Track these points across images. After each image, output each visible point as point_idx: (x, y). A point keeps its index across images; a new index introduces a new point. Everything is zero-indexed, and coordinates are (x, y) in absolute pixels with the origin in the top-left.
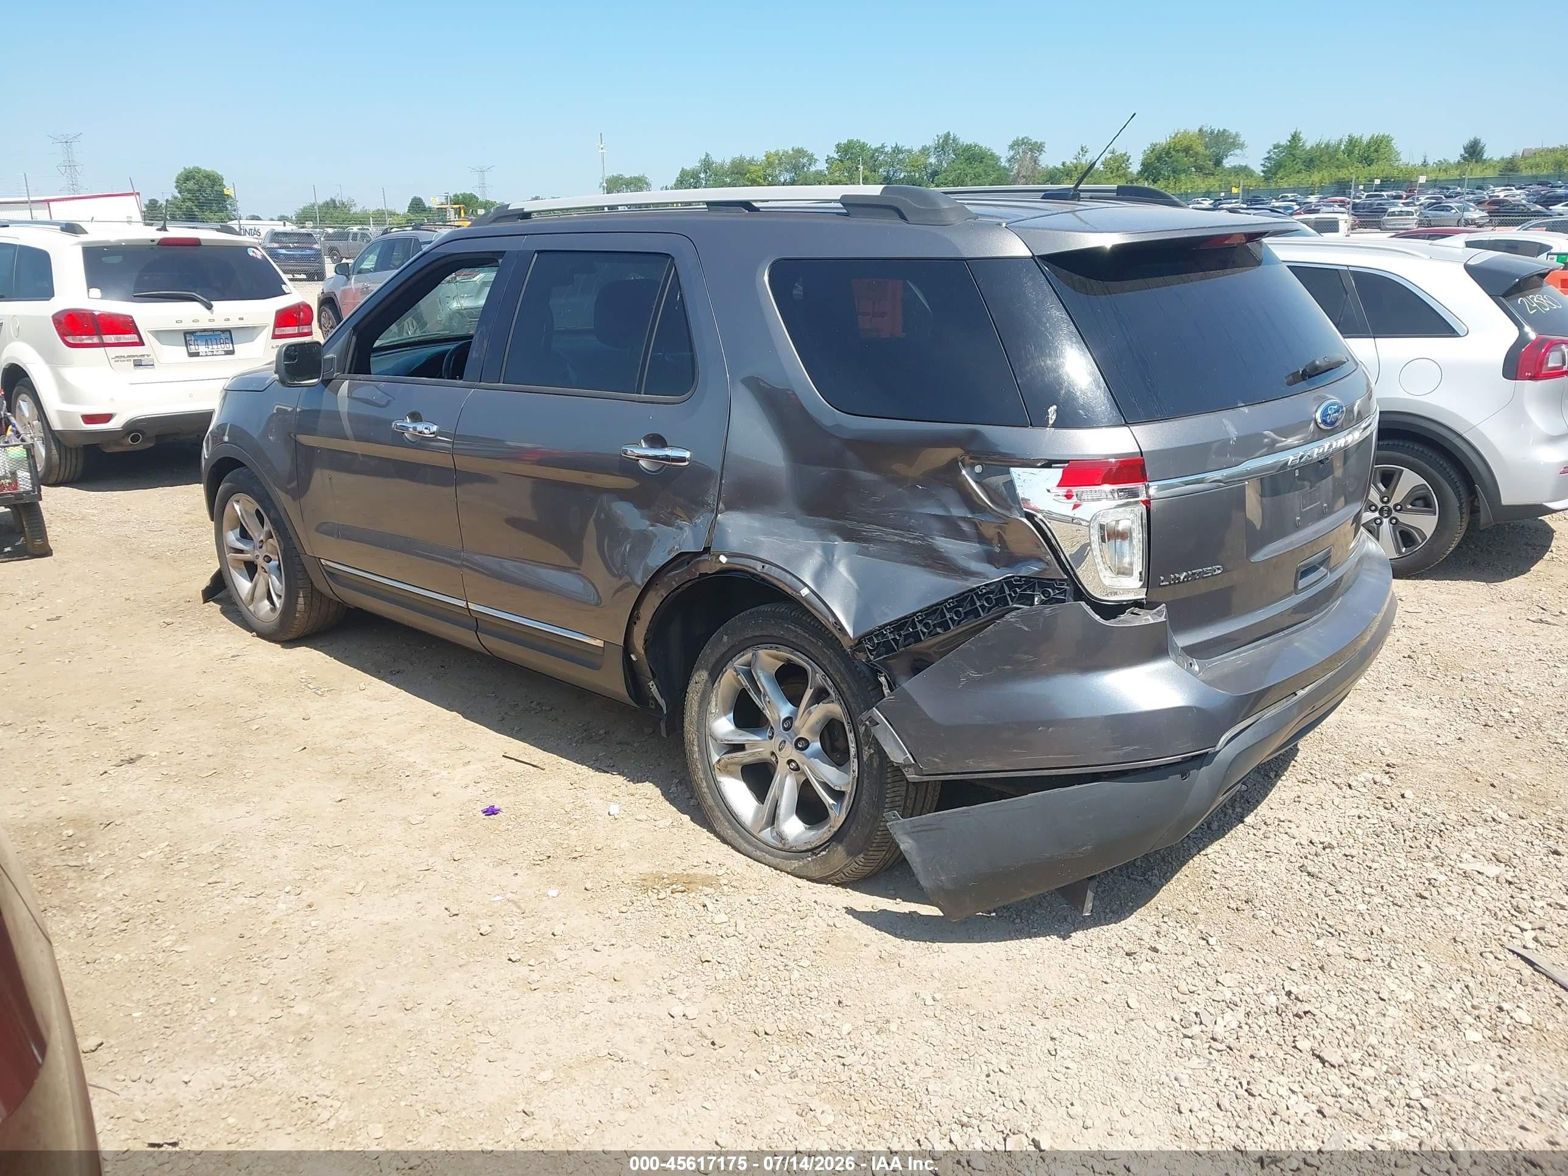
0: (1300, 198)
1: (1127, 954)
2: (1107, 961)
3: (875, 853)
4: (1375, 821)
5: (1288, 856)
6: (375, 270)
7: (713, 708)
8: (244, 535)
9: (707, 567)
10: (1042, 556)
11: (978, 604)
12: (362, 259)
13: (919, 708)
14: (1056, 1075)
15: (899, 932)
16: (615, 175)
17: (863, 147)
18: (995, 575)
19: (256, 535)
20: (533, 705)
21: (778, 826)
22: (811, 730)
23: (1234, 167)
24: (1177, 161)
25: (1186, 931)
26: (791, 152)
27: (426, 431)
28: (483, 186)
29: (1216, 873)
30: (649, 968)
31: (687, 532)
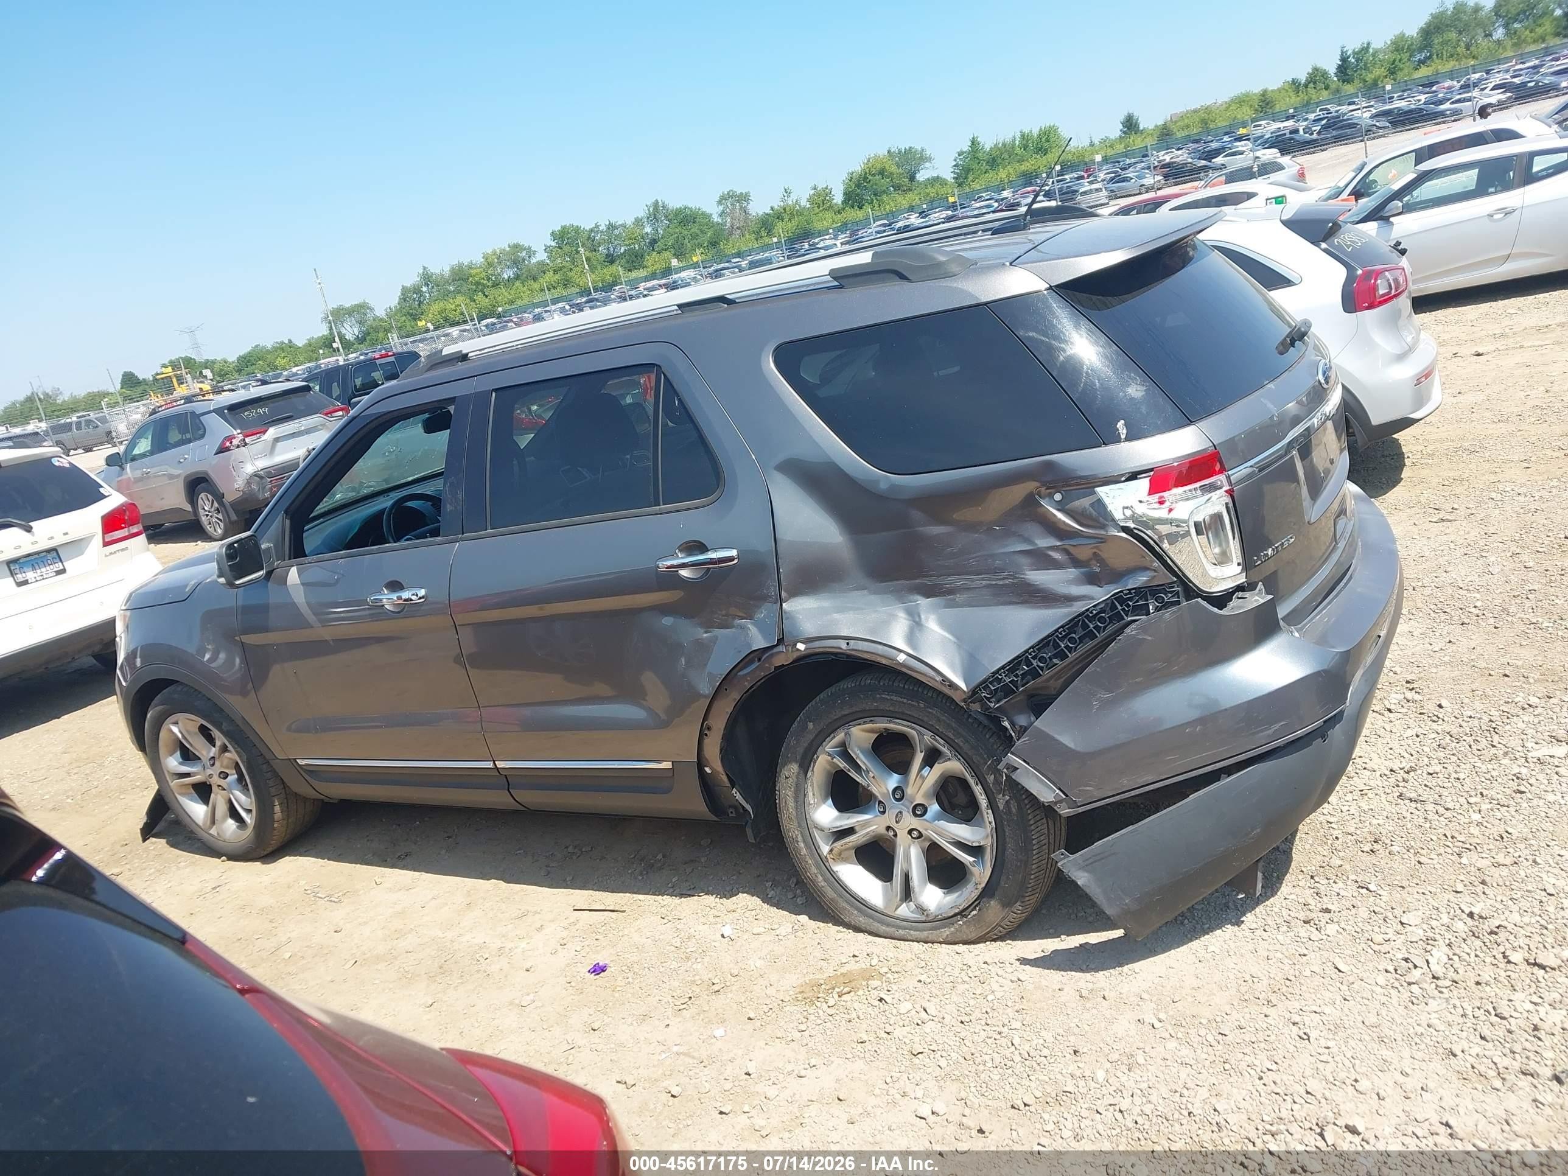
0: (996, 196)
1: (1305, 922)
2: (1292, 934)
3: (1031, 897)
4: (1434, 735)
5: (1382, 789)
6: (152, 452)
7: (811, 799)
8: (188, 756)
9: (783, 658)
10: (1148, 564)
11: (1091, 626)
12: (132, 444)
13: (1060, 743)
14: (1322, 1058)
15: (1084, 967)
16: (335, 307)
17: (577, 230)
18: (1100, 594)
19: (204, 753)
20: (570, 849)
21: (916, 899)
22: (926, 795)
23: (928, 179)
24: (876, 184)
25: (1340, 885)
26: (508, 249)
27: (414, 598)
28: (196, 346)
29: (1331, 823)
30: (866, 1077)
31: (753, 630)
